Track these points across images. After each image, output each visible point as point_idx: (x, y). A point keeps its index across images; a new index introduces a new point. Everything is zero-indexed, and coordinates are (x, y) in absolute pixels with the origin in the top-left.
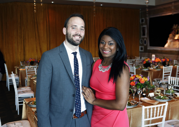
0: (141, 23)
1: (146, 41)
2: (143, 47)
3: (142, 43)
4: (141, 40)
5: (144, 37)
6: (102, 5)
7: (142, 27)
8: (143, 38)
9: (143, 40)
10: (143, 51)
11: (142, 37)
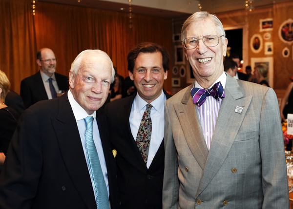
0: (174, 41)
1: (185, 70)
2: (179, 80)
3: (176, 73)
4: (175, 69)
5: (180, 63)
6: (122, 9)
7: (176, 47)
8: (179, 66)
9: (179, 68)
10: (179, 85)
11: (176, 63)
